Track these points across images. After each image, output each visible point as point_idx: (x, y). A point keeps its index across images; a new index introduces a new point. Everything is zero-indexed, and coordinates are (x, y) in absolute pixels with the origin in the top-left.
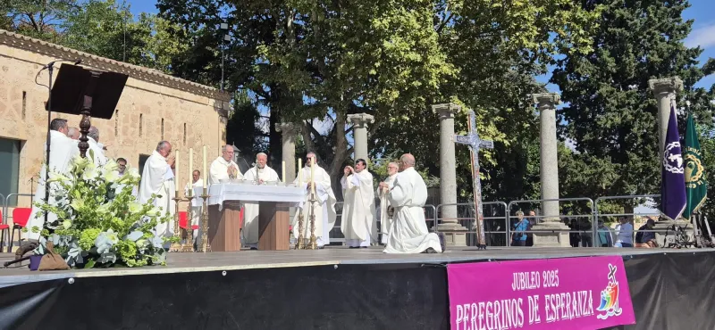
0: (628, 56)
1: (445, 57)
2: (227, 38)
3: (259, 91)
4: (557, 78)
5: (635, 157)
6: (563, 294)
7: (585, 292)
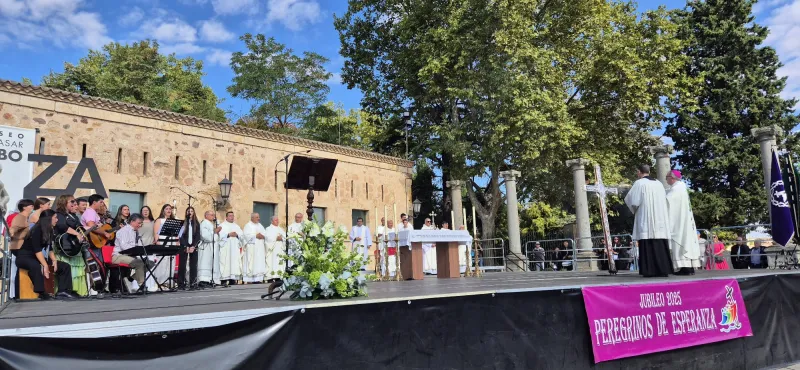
0: (731, 110)
1: (574, 123)
2: (409, 122)
3: (433, 158)
4: (669, 132)
5: (744, 193)
6: (687, 312)
7: (707, 310)
